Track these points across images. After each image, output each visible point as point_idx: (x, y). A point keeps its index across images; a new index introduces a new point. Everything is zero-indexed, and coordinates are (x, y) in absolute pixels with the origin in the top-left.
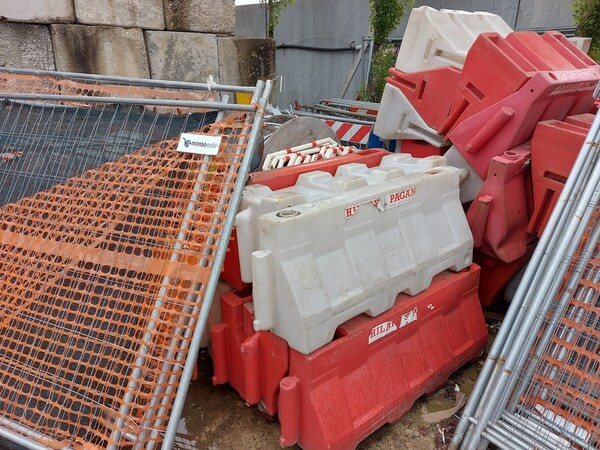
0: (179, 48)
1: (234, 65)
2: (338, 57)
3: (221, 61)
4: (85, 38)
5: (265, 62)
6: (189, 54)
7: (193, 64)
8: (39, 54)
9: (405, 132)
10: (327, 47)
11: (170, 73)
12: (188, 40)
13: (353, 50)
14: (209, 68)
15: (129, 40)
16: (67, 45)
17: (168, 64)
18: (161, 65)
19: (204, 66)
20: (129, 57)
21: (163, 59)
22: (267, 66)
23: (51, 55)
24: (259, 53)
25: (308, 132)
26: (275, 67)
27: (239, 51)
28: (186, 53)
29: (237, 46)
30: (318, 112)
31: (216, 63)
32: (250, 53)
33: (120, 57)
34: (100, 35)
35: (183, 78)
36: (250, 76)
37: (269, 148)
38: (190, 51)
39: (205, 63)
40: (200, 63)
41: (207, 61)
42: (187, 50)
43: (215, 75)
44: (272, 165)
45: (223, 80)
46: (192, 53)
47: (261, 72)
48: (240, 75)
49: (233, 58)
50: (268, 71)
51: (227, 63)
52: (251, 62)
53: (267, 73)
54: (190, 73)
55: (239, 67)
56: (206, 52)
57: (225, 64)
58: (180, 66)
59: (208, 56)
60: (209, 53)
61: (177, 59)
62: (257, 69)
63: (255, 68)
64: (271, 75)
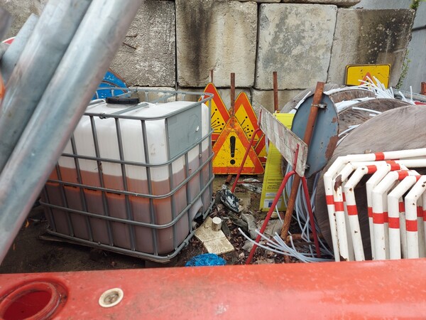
0: (292, 21)
1: (352, 38)
3: (338, 35)
4: (201, 11)
5: (393, 36)
6: (302, 27)
7: (304, 38)
8: (163, 27)
11: (277, 46)
12: (302, 12)
14: (321, 42)
15: (242, 13)
16: (185, 18)
17: (276, 38)
18: (269, 38)
19: (315, 40)
20: (239, 30)
21: (272, 33)
22: (395, 42)
23: (173, 28)
24: (388, 26)
27: (362, 23)
28: (298, 26)
29: (360, 18)
31: (330, 37)
32: (375, 26)
33: (231, 30)
34: (215, 9)
35: (289, 52)
36: (370, 51)
37: (346, 146)
38: (303, 24)
39: (317, 37)
40: (311, 37)
41: (320, 35)
42: (299, 23)
43: (327, 51)
44: (341, 176)
45: (335, 56)
46: (304, 26)
47: (386, 48)
48: (358, 49)
49: (352, 31)
50: (395, 46)
51: (344, 37)
52: (374, 36)
53: (393, 49)
54: (299, 47)
55: (359, 41)
56: (321, 24)
57: (340, 38)
58: (289, 39)
59: (322, 29)
60: (324, 27)
61: (287, 33)
62: (381, 45)
63: (378, 43)
64: (398, 51)
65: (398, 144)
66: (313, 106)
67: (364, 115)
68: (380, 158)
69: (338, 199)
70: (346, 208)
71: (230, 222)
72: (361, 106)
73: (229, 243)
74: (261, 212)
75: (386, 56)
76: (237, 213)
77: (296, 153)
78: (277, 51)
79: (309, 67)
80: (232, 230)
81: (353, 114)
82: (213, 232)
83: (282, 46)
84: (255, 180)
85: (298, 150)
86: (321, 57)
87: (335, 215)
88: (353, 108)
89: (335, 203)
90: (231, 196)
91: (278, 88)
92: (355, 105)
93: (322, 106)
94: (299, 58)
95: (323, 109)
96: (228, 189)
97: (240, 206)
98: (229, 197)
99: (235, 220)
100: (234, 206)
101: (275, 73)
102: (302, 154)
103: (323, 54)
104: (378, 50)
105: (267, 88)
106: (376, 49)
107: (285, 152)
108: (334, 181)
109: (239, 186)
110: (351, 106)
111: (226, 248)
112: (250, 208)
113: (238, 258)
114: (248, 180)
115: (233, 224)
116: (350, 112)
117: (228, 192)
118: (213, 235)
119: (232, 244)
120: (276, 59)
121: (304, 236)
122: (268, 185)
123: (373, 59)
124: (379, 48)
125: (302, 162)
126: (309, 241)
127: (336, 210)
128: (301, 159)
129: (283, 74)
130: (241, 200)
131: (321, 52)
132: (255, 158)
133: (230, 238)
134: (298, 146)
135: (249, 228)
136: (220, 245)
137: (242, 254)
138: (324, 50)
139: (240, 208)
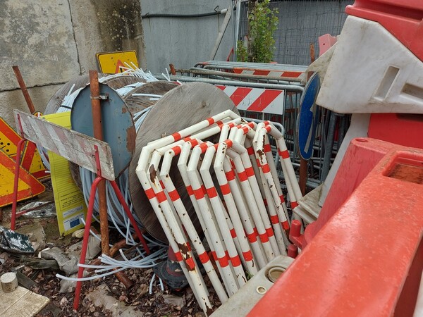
0: (15, 3)
1: (92, 26)
2: (202, 23)
3: (76, 22)
5: (130, 23)
6: (31, 12)
7: (38, 24)
9: (393, 100)
10: (191, 13)
13: (218, 15)
14: (60, 29)
19: (53, 27)
22: (133, 28)
24: (122, 12)
25: (200, 104)
26: (141, 29)
27: (97, 9)
28: (25, 10)
29: (94, 3)
30: (196, 75)
31: (68, 24)
32: (110, 13)
35: (25, 41)
36: (113, 38)
37: (144, 135)
38: (31, 7)
39: (54, 23)
40: (47, 24)
41: (57, 21)
42: (26, 6)
43: (69, 38)
44: (153, 165)
45: (80, 44)
46: (34, 10)
47: (126, 34)
48: (102, 37)
49: (90, 17)
50: (134, 33)
51: (83, 23)
52: (112, 23)
53: (133, 36)
54: (35, 35)
55: (99, 28)
56: (53, 10)
57: (80, 25)
58: (19, 26)
59: (57, 15)
60: (58, 11)
61: (13, 18)
62: (121, 31)
63: (119, 29)
64: (138, 37)
65: (184, 121)
66: (93, 99)
67: (144, 101)
68: (178, 138)
69: (158, 189)
70: (168, 196)
71: (27, 269)
72: (138, 92)
73: (39, 296)
74: (64, 237)
75: (129, 41)
76: (32, 254)
77: (96, 156)
78: (8, 41)
79: (55, 58)
80: (36, 277)
81: (134, 102)
82: (9, 296)
83: (12, 34)
84: (37, 204)
85: (97, 152)
86: (66, 46)
87: (160, 206)
88: (133, 95)
89: (156, 195)
90: (15, 236)
91: (27, 86)
92: (133, 92)
93: (104, 98)
94: (39, 47)
95: (106, 100)
96: (6, 229)
97: (33, 243)
98: (13, 240)
99: (34, 264)
100: (24, 247)
101: (15, 68)
102: (105, 155)
103: (67, 43)
104: (121, 36)
105: (9, 88)
106: (118, 36)
107: (78, 159)
108: (148, 173)
109: (19, 219)
110: (129, 94)
111: (38, 305)
112: (46, 239)
113: (60, 308)
114: (27, 206)
115: (33, 270)
116: (131, 99)
117: (8, 234)
118: (9, 299)
119: (43, 295)
120: (10, 50)
121: (129, 242)
122: (62, 203)
123: (118, 46)
124: (121, 34)
125: (109, 164)
126: (135, 244)
127: (160, 201)
128: (106, 160)
129: (26, 69)
130: (31, 234)
131: (64, 40)
132: (27, 177)
133: (37, 289)
134: (96, 147)
135: (60, 264)
136: (26, 306)
137: (64, 300)
138: (66, 38)
139: (35, 246)
